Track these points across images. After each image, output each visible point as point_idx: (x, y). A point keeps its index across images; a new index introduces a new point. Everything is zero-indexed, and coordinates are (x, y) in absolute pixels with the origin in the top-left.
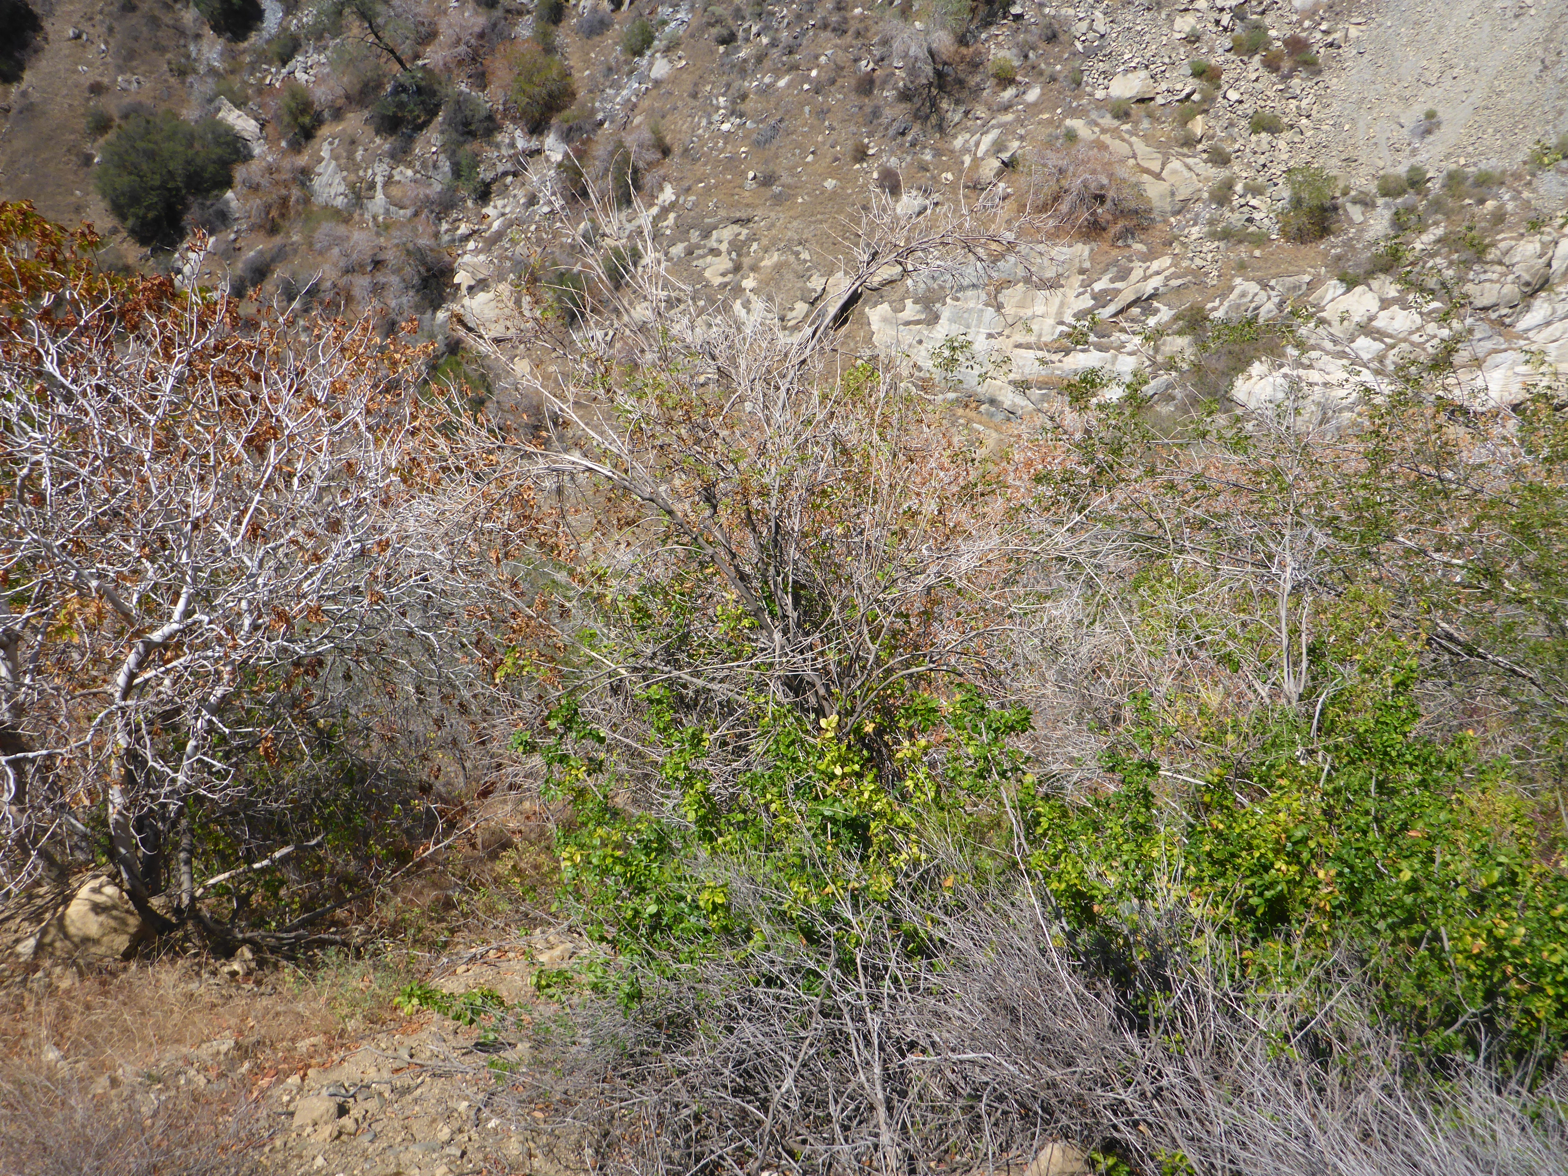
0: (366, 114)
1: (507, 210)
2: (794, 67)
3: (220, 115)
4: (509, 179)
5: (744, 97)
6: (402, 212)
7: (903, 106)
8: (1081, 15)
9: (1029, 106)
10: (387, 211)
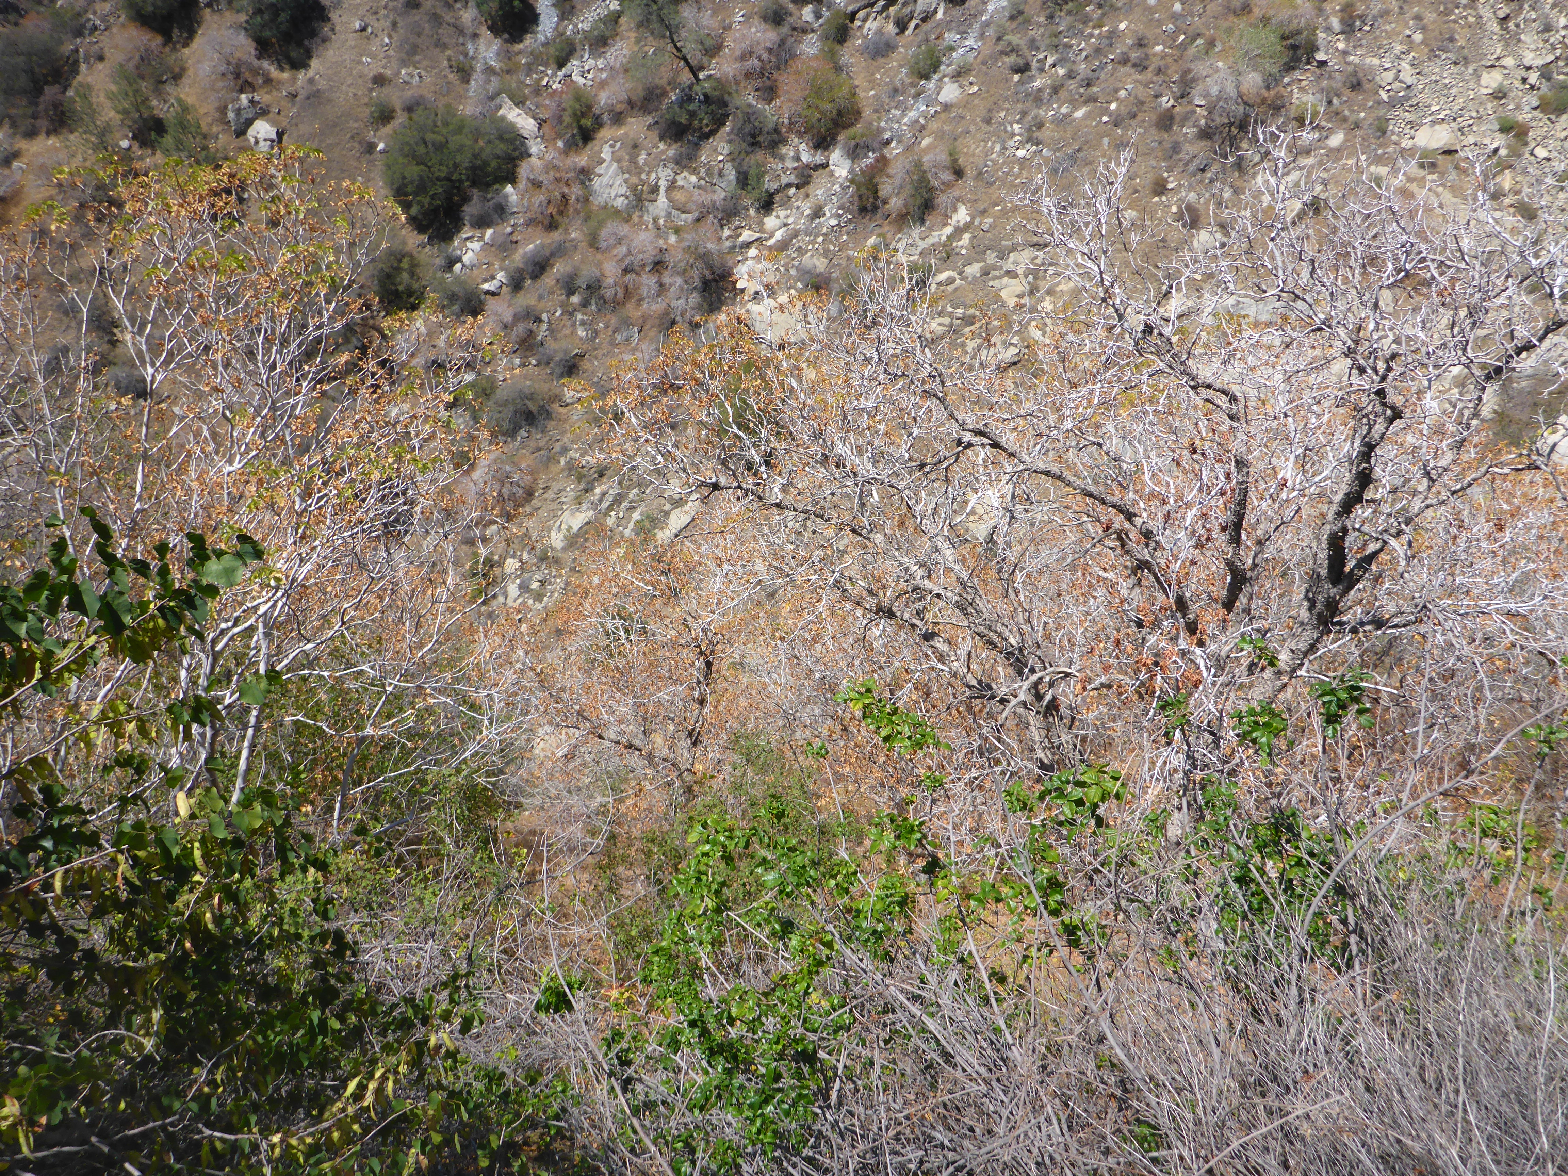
0: (650, 120)
1: (790, 220)
2: (1093, 99)
3: (501, 112)
4: (792, 191)
5: (1040, 126)
6: (683, 216)
7: (1203, 143)
8: (1387, 65)
9: (1331, 150)
10: (669, 215)
